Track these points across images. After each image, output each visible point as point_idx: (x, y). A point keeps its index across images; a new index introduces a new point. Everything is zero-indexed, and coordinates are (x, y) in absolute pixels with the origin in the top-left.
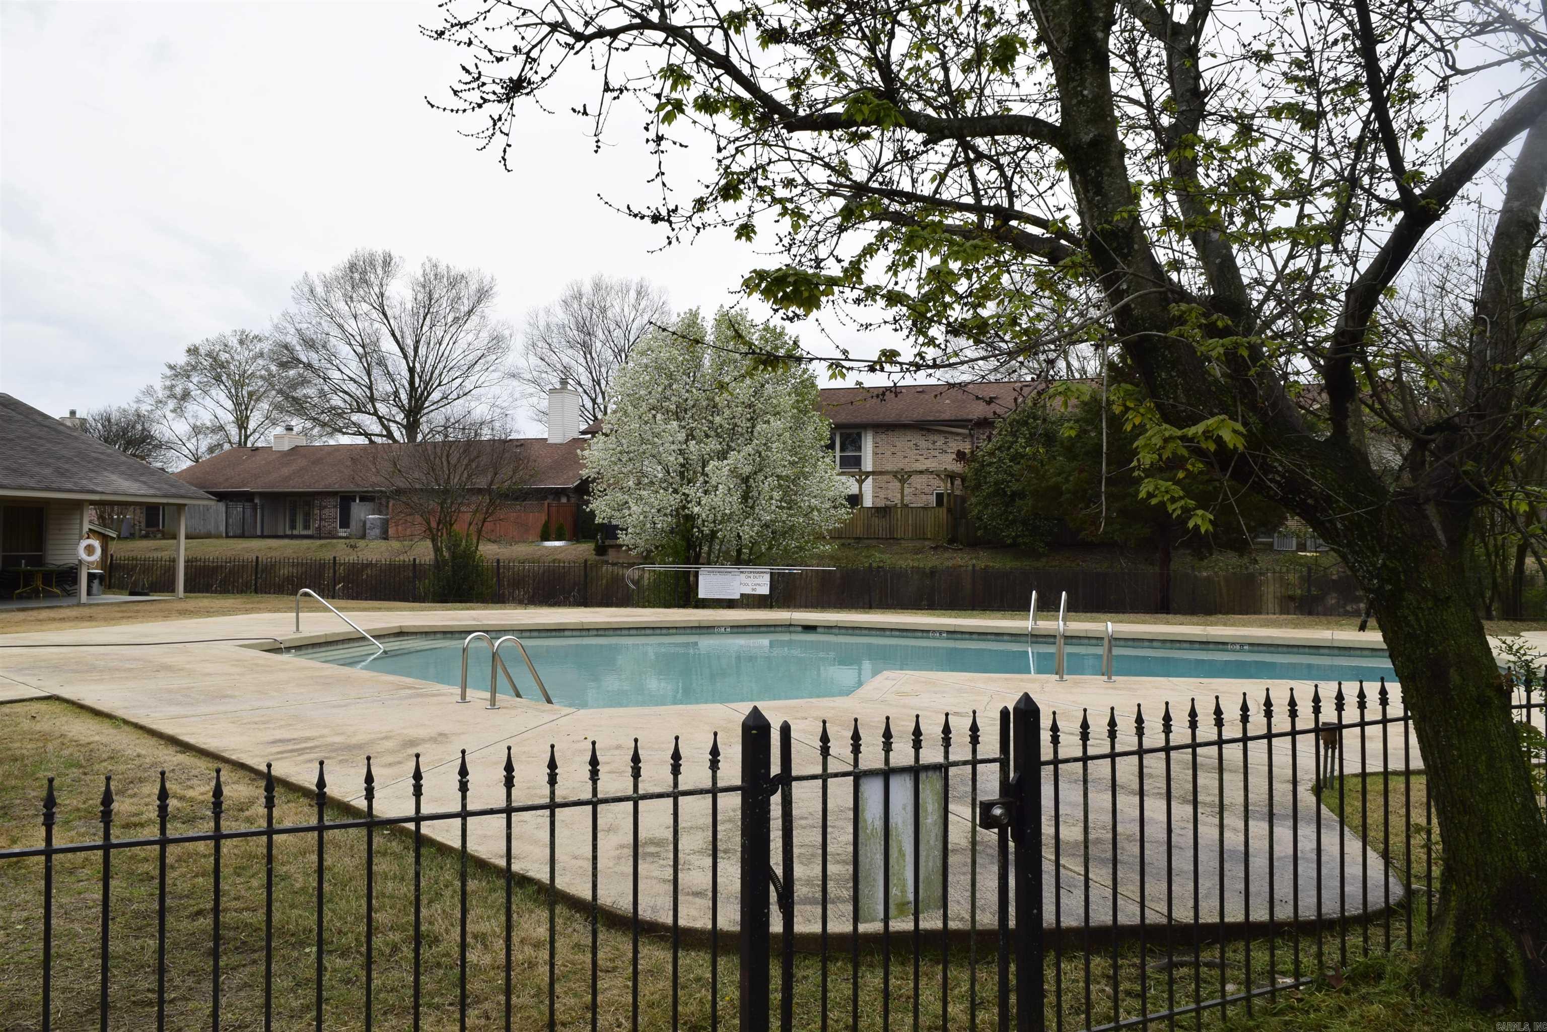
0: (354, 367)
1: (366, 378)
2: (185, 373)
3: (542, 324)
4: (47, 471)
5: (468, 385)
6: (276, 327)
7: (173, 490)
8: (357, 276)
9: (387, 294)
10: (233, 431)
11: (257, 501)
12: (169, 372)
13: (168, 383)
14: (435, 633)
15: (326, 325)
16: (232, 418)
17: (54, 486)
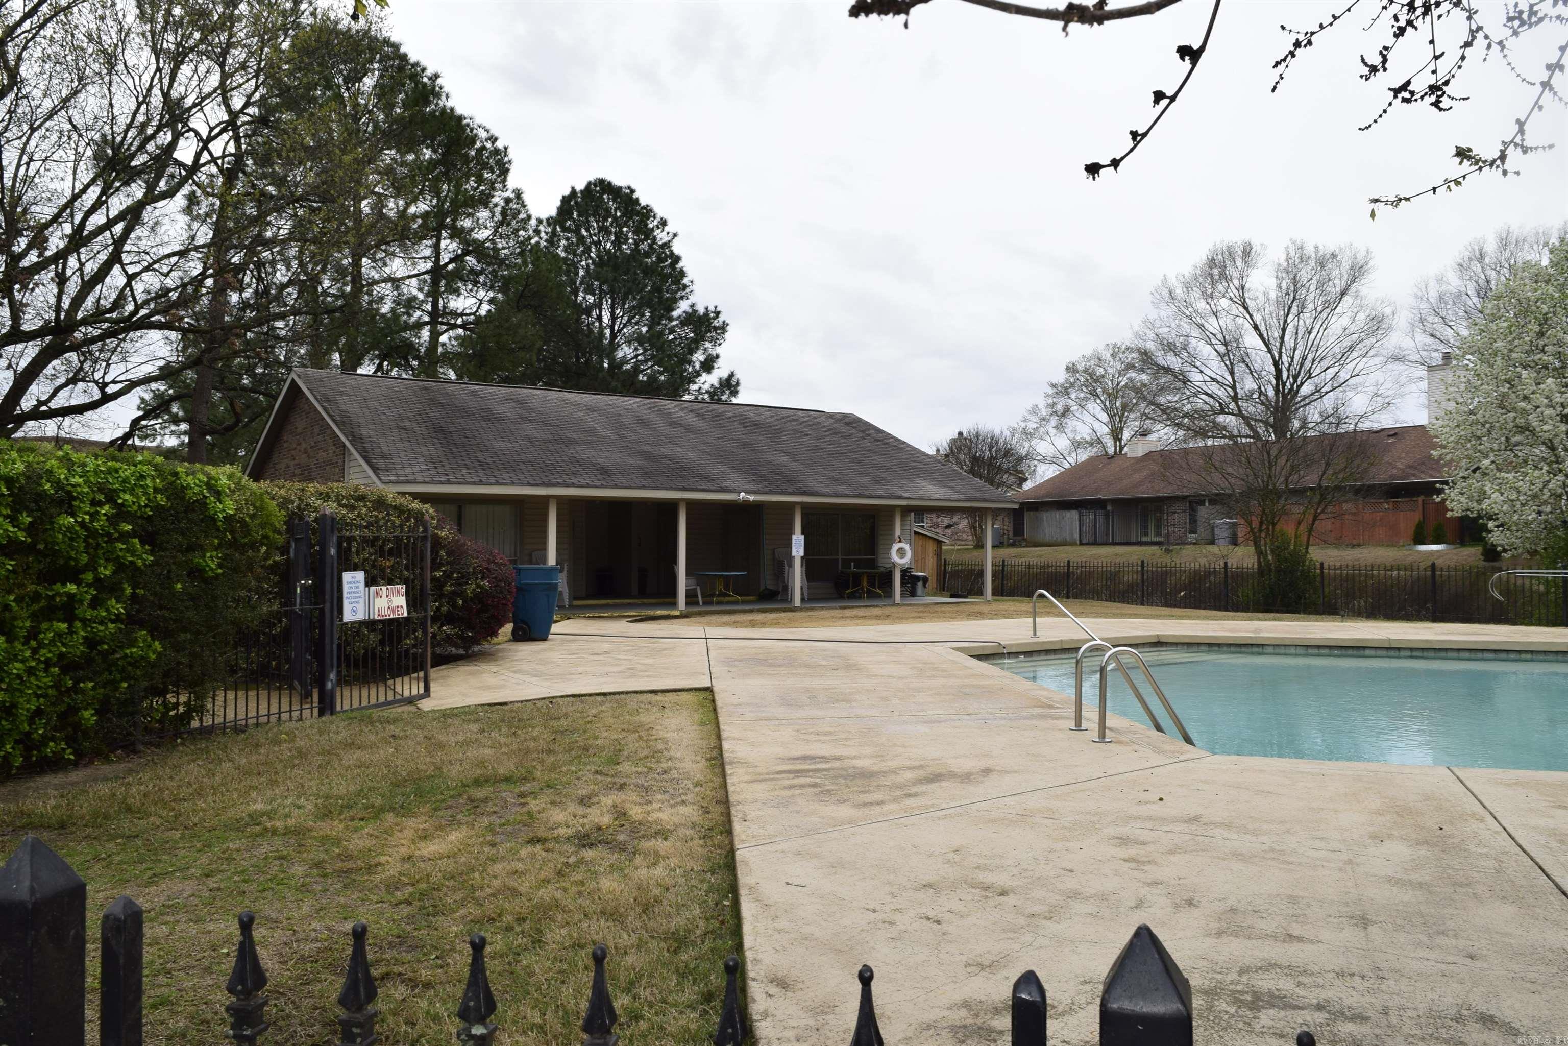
0: (1217, 368)
1: (1229, 378)
2: (1063, 390)
3: (1433, 294)
4: (865, 480)
5: (1344, 375)
6: (1137, 335)
7: (978, 495)
8: (1216, 271)
9: (1247, 286)
10: (1109, 443)
11: (1109, 508)
12: (1051, 391)
13: (1050, 401)
14: (1199, 644)
15: (1186, 327)
16: (1106, 430)
17: (866, 493)
